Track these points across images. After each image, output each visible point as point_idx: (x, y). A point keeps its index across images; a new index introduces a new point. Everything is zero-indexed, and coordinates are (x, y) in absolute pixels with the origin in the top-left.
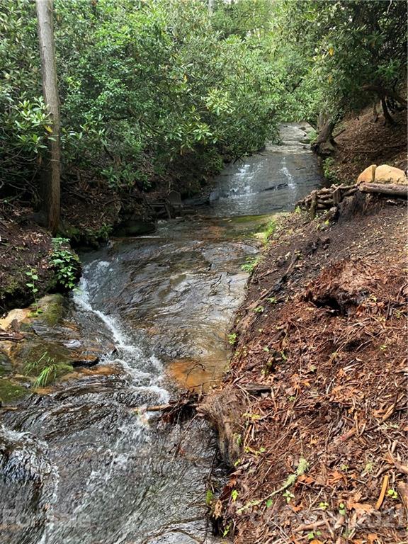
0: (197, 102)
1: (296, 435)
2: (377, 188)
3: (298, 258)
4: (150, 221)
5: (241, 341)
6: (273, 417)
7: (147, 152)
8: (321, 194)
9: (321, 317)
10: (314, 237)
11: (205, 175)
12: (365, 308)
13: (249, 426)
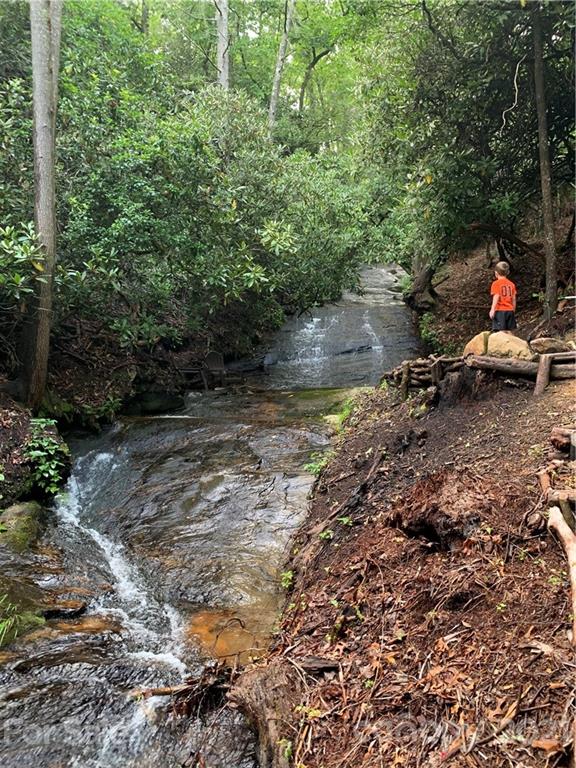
0: (250, 236)
1: (374, 746)
2: (491, 364)
3: (383, 458)
4: (177, 394)
5: (299, 584)
6: (341, 713)
7: (179, 297)
8: (415, 366)
9: (414, 553)
10: (407, 426)
11: (260, 330)
12: (474, 544)
13: (304, 727)
